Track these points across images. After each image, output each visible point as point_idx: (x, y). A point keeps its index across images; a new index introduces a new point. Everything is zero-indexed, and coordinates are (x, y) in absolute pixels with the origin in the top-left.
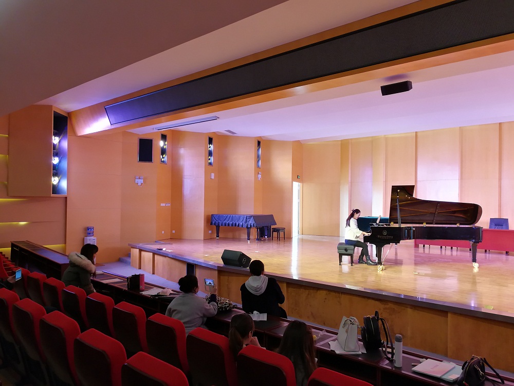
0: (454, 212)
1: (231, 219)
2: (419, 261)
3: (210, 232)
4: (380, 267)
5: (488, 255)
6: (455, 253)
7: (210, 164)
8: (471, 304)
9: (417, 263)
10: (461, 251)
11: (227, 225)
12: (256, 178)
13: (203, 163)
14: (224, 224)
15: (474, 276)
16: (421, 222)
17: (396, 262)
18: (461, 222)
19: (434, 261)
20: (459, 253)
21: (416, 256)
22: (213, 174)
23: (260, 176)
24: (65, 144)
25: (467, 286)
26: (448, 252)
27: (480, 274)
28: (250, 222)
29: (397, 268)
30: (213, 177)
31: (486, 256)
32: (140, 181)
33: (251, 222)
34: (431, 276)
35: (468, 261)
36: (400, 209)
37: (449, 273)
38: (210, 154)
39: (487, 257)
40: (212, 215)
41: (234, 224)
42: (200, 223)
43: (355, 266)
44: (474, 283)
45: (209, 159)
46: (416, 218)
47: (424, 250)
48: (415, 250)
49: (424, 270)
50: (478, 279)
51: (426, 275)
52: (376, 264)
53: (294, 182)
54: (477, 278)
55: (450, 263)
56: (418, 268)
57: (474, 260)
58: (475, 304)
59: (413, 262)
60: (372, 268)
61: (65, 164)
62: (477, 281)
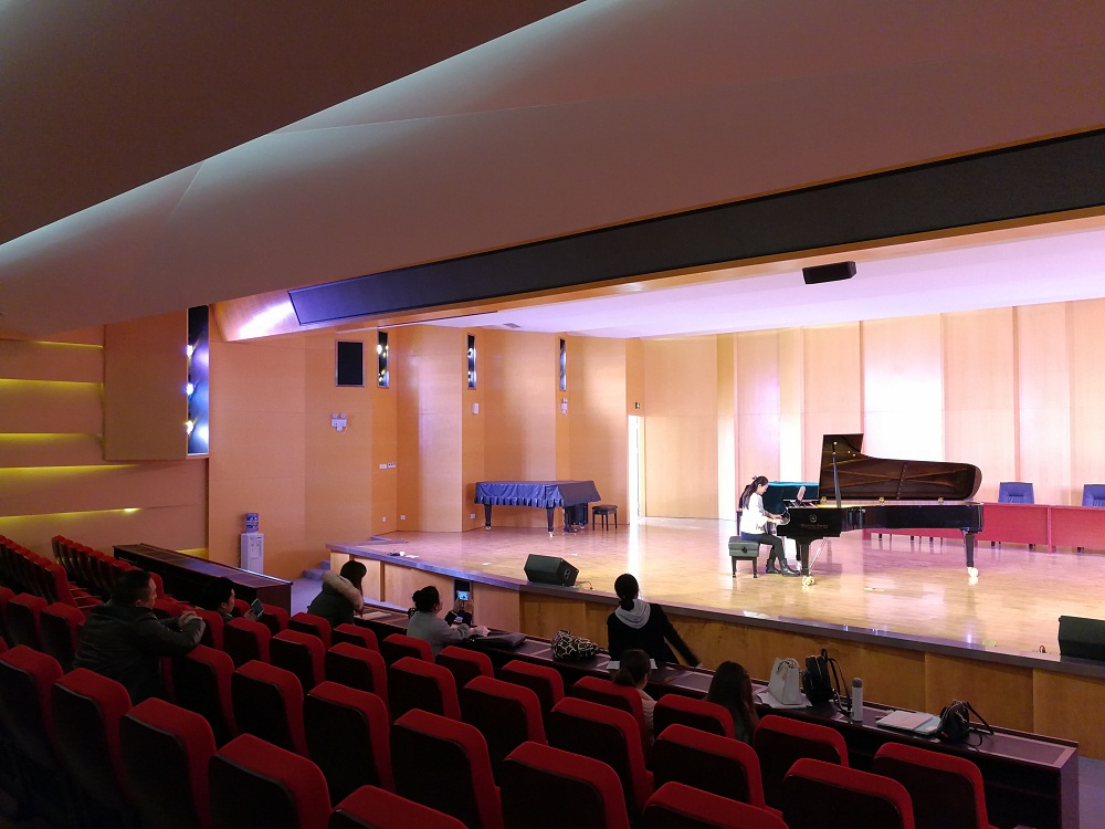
0: (934, 477)
1: (515, 491)
2: (871, 566)
3: (473, 516)
4: (806, 580)
5: (997, 551)
6: (937, 549)
7: (471, 385)
8: (966, 638)
9: (867, 570)
10: (949, 544)
11: (507, 502)
12: (558, 409)
13: (458, 384)
14: (501, 501)
15: (971, 591)
16: (875, 495)
17: (831, 570)
18: (946, 496)
19: (899, 566)
20: (945, 549)
21: (865, 557)
22: (477, 405)
23: (565, 405)
24: (204, 358)
25: (960, 610)
26: (926, 547)
27: (980, 587)
28: (553, 497)
29: (833, 580)
30: (476, 412)
31: (994, 554)
32: (340, 424)
33: (556, 496)
34: (895, 593)
35: (960, 565)
36: (838, 474)
37: (927, 587)
38: (471, 366)
39: (997, 555)
40: (478, 484)
41: (521, 502)
42: (456, 501)
43: (761, 578)
44: (971, 604)
45: (469, 376)
46: (867, 489)
47: (881, 545)
48: (864, 544)
49: (883, 582)
50: (979, 597)
51: (887, 592)
52: (798, 574)
53: (630, 417)
54: (976, 595)
55: (930, 569)
56: (870, 578)
57: (970, 563)
58: (973, 639)
59: (861, 567)
60: (792, 580)
61: (204, 397)
62: (976, 600)
